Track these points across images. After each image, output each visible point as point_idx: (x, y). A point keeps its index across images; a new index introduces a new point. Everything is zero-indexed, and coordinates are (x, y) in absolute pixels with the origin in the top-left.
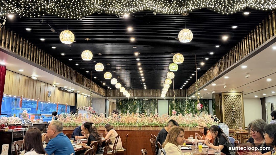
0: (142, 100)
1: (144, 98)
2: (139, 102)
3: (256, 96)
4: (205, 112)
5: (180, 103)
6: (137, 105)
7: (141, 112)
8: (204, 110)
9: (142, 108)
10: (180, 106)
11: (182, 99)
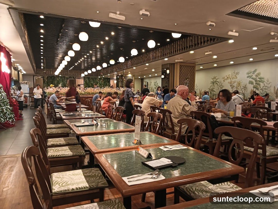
0: (64, 77)
1: (66, 76)
2: (62, 78)
3: (139, 77)
4: (108, 87)
5: (91, 80)
6: (60, 81)
7: (63, 86)
8: (107, 85)
9: (64, 83)
10: (92, 83)
11: (93, 78)
